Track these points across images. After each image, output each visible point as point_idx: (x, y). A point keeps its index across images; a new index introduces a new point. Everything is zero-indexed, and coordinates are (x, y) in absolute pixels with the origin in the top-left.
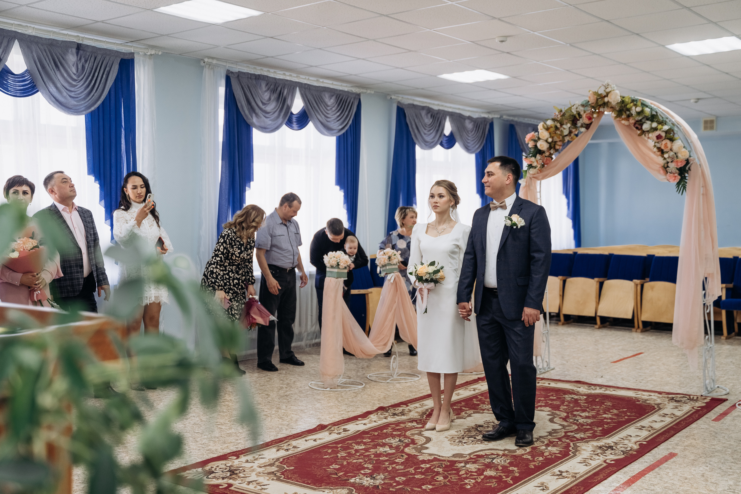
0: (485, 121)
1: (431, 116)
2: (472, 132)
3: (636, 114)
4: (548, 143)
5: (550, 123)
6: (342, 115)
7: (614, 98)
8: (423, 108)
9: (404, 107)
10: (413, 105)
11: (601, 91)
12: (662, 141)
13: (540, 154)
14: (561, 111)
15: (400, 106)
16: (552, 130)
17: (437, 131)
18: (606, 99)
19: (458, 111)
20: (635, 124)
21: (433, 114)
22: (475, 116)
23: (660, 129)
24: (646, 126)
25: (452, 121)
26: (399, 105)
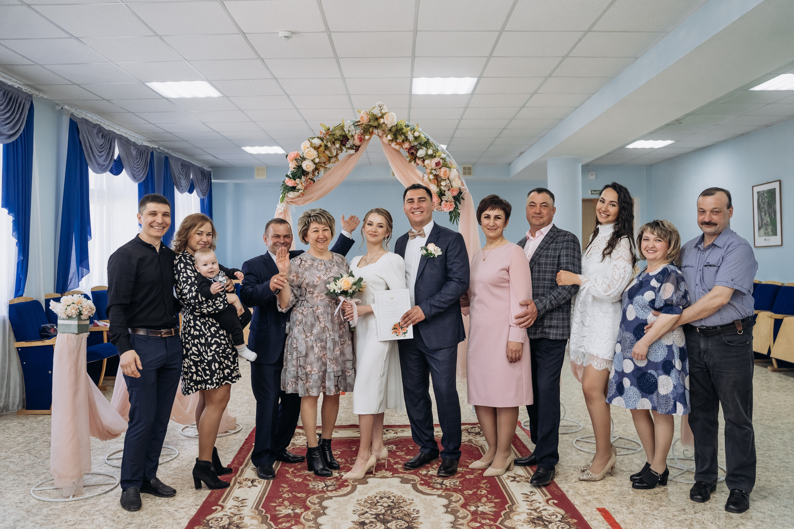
0: (147, 149)
1: (102, 136)
2: (137, 159)
3: (413, 139)
4: (315, 163)
5: (317, 142)
6: (12, 117)
7: (390, 120)
8: (95, 126)
9: (77, 121)
10: (86, 120)
11: (377, 112)
12: (440, 168)
13: (304, 175)
14: (329, 129)
15: (74, 120)
16: (322, 149)
17: (108, 154)
18: (382, 121)
19: (125, 135)
20: (409, 150)
21: (104, 134)
22: (139, 143)
23: (439, 156)
24: (421, 153)
25: (121, 146)
26: (72, 118)
